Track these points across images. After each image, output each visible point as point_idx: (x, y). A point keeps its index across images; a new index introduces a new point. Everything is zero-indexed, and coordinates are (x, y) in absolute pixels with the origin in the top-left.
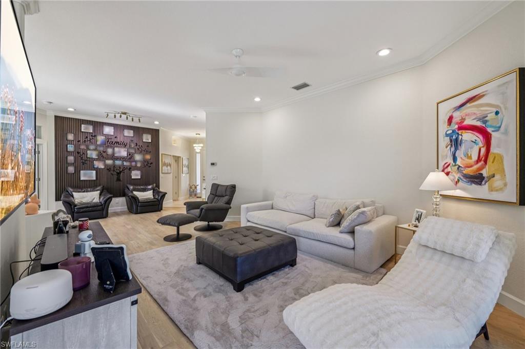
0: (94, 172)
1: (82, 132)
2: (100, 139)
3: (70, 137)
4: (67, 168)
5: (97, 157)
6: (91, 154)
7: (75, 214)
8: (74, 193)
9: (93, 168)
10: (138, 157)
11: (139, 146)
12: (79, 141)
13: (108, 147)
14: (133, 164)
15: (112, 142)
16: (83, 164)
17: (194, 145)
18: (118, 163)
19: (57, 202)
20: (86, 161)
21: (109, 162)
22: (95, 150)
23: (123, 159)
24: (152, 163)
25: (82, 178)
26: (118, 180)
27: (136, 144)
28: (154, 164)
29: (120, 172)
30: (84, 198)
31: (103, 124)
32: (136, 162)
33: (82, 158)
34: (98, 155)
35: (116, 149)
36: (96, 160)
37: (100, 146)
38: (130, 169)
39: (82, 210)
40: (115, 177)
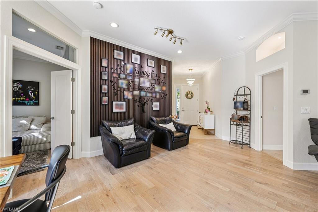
0: (124, 103)
1: (115, 58)
2: (129, 67)
3: (105, 63)
4: (101, 99)
5: (126, 87)
6: (122, 83)
7: (123, 158)
8: (112, 128)
9: (123, 99)
10: (157, 89)
11: (158, 77)
12: (112, 69)
13: (135, 76)
14: (154, 95)
15: (139, 72)
16: (115, 95)
17: (187, 80)
18: (143, 93)
19: (92, 138)
20: (118, 90)
21: (136, 93)
22: (125, 79)
23: (146, 89)
24: (167, 95)
25: (115, 110)
26: (143, 112)
27: (156, 74)
28: (168, 95)
29: (145, 103)
30: (122, 133)
31: (132, 52)
32: (156, 93)
33: (114, 89)
34: (127, 85)
35: (142, 79)
36: (126, 91)
37: (130, 75)
38: (152, 100)
39: (130, 152)
40: (141, 108)
